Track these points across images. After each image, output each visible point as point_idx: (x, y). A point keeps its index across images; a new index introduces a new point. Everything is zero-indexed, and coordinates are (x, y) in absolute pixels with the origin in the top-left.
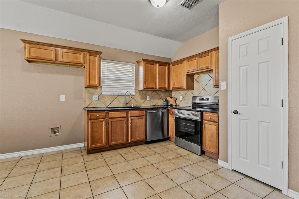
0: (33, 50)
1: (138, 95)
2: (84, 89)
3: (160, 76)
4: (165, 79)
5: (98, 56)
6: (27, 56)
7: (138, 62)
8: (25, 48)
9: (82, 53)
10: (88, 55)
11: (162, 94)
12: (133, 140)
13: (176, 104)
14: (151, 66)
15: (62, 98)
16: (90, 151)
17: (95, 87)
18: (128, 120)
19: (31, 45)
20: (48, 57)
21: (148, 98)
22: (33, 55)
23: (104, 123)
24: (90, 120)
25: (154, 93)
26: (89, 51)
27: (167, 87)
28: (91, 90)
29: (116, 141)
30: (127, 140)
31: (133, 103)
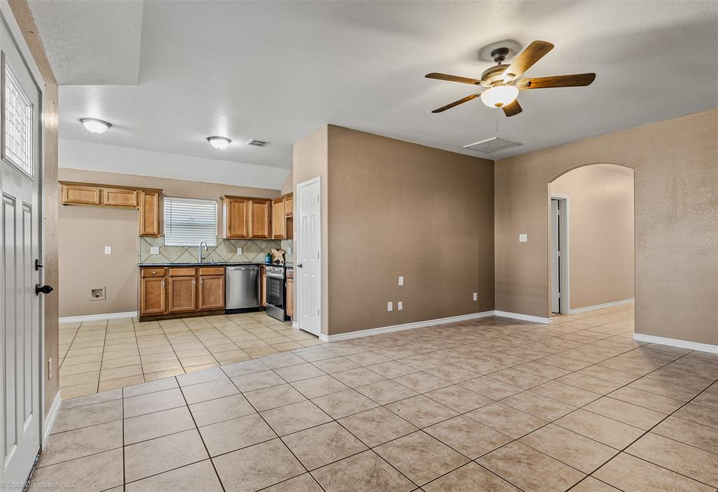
0: (71, 192)
1: (222, 246)
2: (138, 239)
3: (255, 219)
4: (263, 223)
5: (157, 194)
6: (64, 199)
7: (222, 199)
8: (62, 190)
9: (135, 193)
10: (142, 195)
11: (264, 245)
12: (205, 307)
13: (285, 260)
14: (239, 206)
15: (108, 250)
16: (144, 318)
17: (153, 235)
18: (197, 280)
19: (70, 187)
20: (90, 200)
21: (239, 250)
22: (71, 198)
23: (163, 283)
24: (144, 277)
25: (249, 243)
26: (144, 190)
27: (266, 234)
28: (148, 239)
29: (179, 306)
30: (197, 306)
31: (214, 258)
